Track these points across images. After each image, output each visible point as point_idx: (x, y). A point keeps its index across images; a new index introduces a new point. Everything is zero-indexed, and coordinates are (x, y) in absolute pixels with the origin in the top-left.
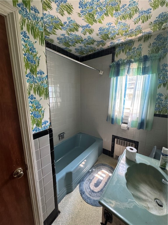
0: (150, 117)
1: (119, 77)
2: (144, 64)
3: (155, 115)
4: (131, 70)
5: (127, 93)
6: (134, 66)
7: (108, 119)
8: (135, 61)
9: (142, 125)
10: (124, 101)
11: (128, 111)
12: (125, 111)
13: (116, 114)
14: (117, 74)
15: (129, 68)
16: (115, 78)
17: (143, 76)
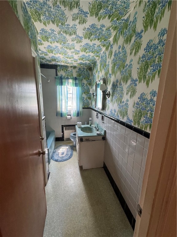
0: (81, 109)
1: (62, 86)
2: (75, 81)
3: (83, 108)
4: (69, 83)
5: (68, 96)
6: (71, 81)
7: (58, 114)
8: (71, 79)
9: (78, 114)
10: (67, 102)
11: (70, 107)
12: (68, 108)
13: (63, 110)
14: (61, 84)
15: (68, 82)
16: (60, 86)
17: (75, 87)
